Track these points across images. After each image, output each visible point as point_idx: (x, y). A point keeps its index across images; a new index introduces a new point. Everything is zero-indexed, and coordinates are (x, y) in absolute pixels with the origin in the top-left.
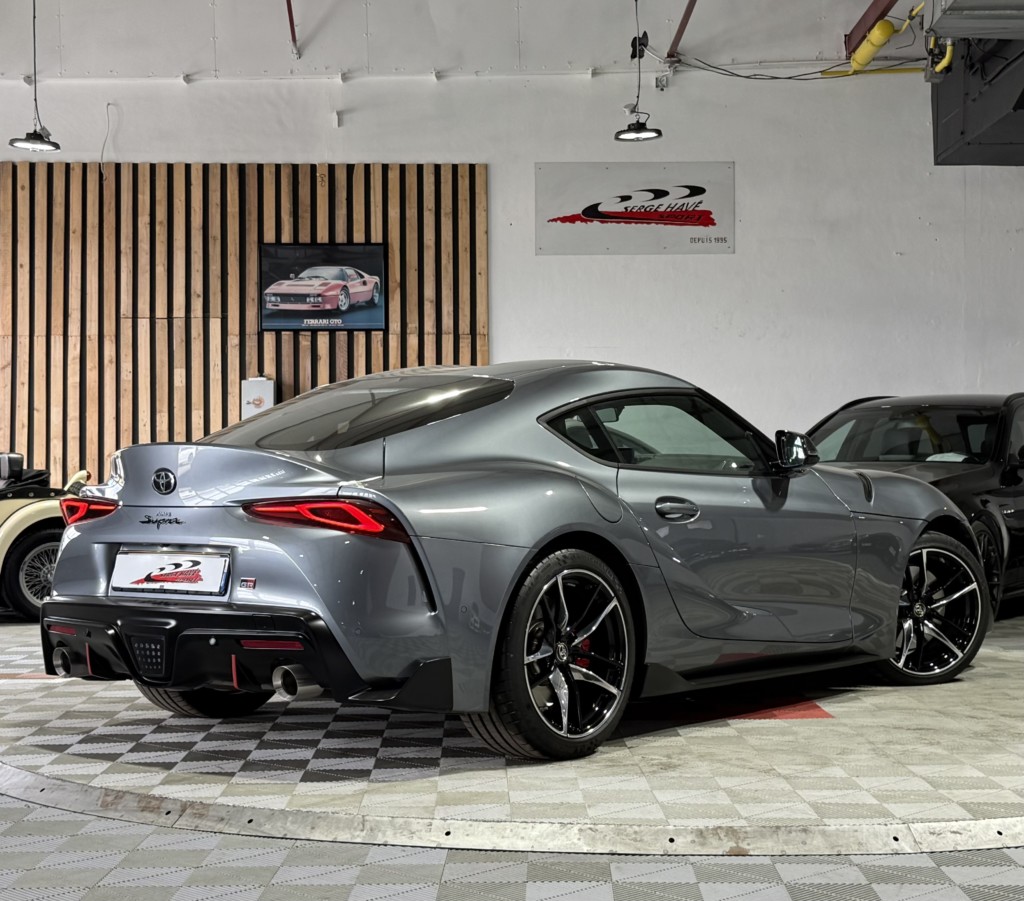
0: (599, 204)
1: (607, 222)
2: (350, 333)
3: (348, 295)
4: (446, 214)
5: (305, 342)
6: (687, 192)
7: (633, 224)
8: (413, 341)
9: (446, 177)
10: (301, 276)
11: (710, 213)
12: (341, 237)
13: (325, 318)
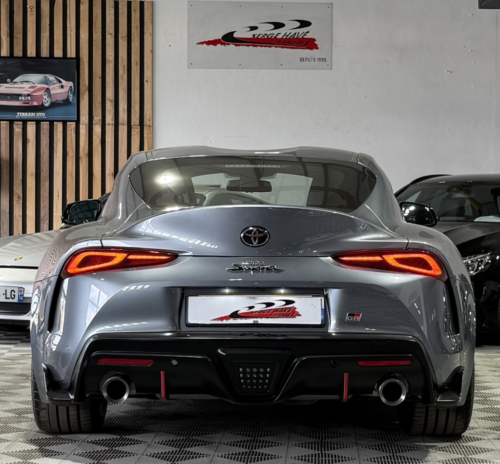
0: (235, 32)
1: (240, 45)
2: (52, 123)
3: (50, 95)
4: (123, 37)
5: (18, 129)
6: (298, 24)
7: (259, 47)
8: (97, 129)
9: (123, 9)
10: (15, 81)
11: (315, 40)
12: (45, 53)
13: (33, 112)
